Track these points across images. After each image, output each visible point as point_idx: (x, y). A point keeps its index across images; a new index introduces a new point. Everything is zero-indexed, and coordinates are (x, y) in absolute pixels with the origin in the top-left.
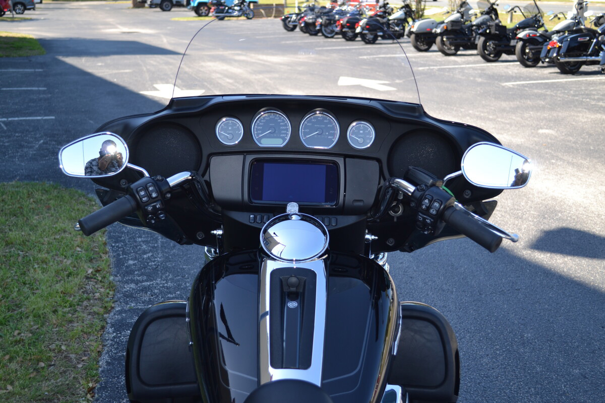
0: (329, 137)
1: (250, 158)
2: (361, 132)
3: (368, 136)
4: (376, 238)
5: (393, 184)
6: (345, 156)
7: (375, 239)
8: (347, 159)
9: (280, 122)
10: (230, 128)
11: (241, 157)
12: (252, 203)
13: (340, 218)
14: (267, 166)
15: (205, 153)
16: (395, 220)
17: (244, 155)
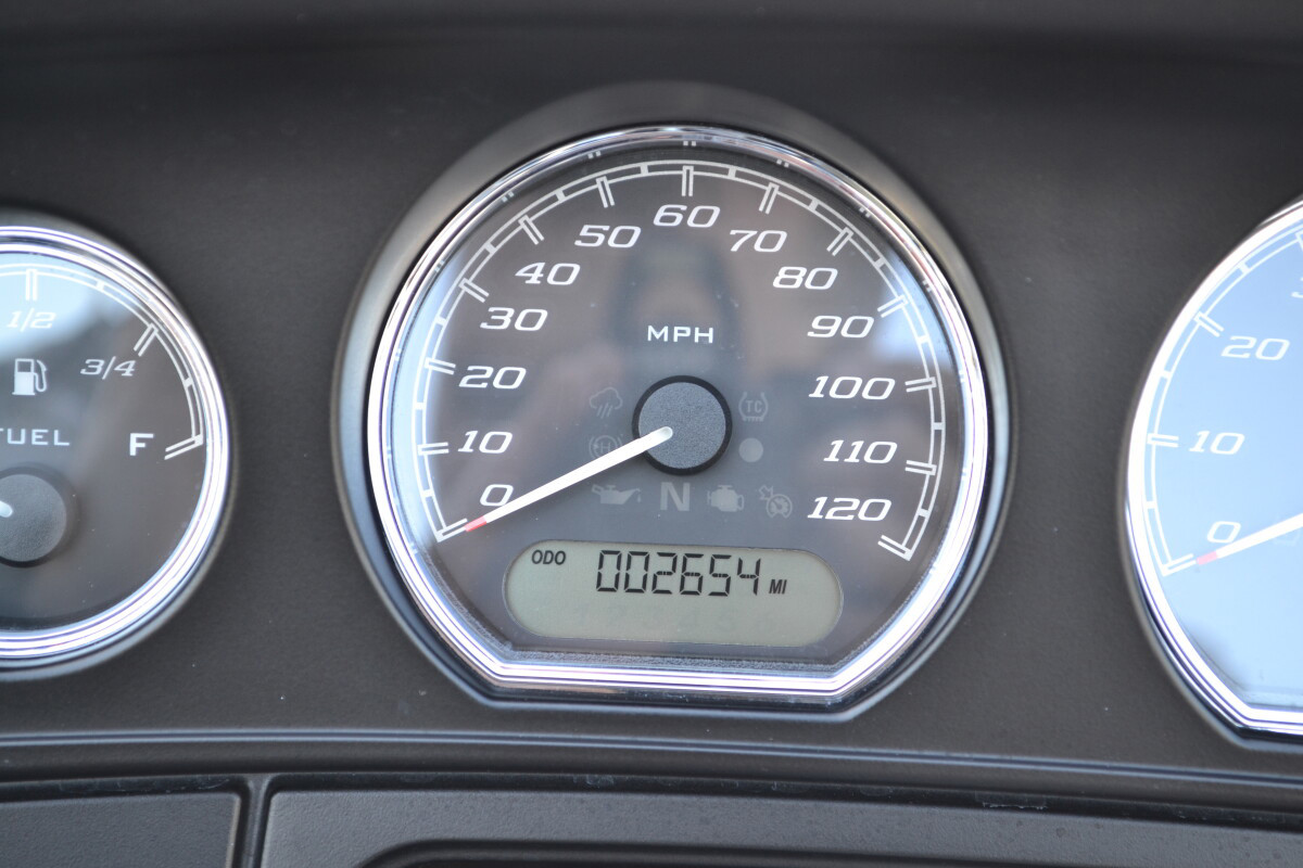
17: (245, 794)
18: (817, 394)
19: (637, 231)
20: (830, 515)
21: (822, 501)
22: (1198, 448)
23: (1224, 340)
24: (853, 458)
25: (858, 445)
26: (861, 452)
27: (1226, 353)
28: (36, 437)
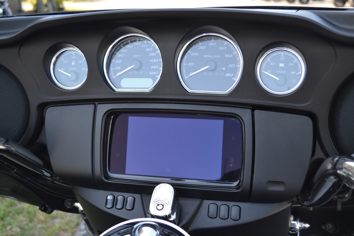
0: (228, 75)
1: (103, 109)
2: (282, 65)
3: (292, 73)
4: (307, 226)
5: (341, 169)
6: (254, 107)
7: (305, 227)
8: (256, 112)
9: (149, 52)
10: (73, 64)
11: (91, 107)
12: (108, 177)
13: (245, 206)
14: (132, 120)
15: (34, 103)
16: (339, 207)
17: (95, 104)
18: (150, 61)
19: (132, 46)
20: (152, 74)
21: (151, 72)
22: (189, 65)
23: (192, 54)
24: (154, 68)
25: (154, 66)
26: (155, 67)
27: (192, 55)
28: (74, 69)
